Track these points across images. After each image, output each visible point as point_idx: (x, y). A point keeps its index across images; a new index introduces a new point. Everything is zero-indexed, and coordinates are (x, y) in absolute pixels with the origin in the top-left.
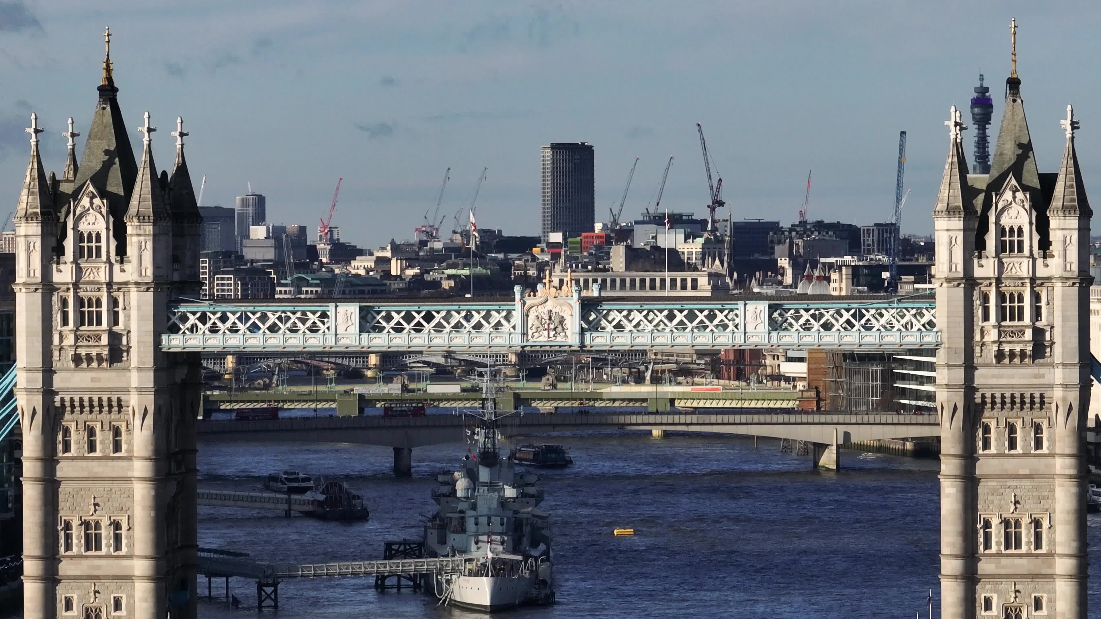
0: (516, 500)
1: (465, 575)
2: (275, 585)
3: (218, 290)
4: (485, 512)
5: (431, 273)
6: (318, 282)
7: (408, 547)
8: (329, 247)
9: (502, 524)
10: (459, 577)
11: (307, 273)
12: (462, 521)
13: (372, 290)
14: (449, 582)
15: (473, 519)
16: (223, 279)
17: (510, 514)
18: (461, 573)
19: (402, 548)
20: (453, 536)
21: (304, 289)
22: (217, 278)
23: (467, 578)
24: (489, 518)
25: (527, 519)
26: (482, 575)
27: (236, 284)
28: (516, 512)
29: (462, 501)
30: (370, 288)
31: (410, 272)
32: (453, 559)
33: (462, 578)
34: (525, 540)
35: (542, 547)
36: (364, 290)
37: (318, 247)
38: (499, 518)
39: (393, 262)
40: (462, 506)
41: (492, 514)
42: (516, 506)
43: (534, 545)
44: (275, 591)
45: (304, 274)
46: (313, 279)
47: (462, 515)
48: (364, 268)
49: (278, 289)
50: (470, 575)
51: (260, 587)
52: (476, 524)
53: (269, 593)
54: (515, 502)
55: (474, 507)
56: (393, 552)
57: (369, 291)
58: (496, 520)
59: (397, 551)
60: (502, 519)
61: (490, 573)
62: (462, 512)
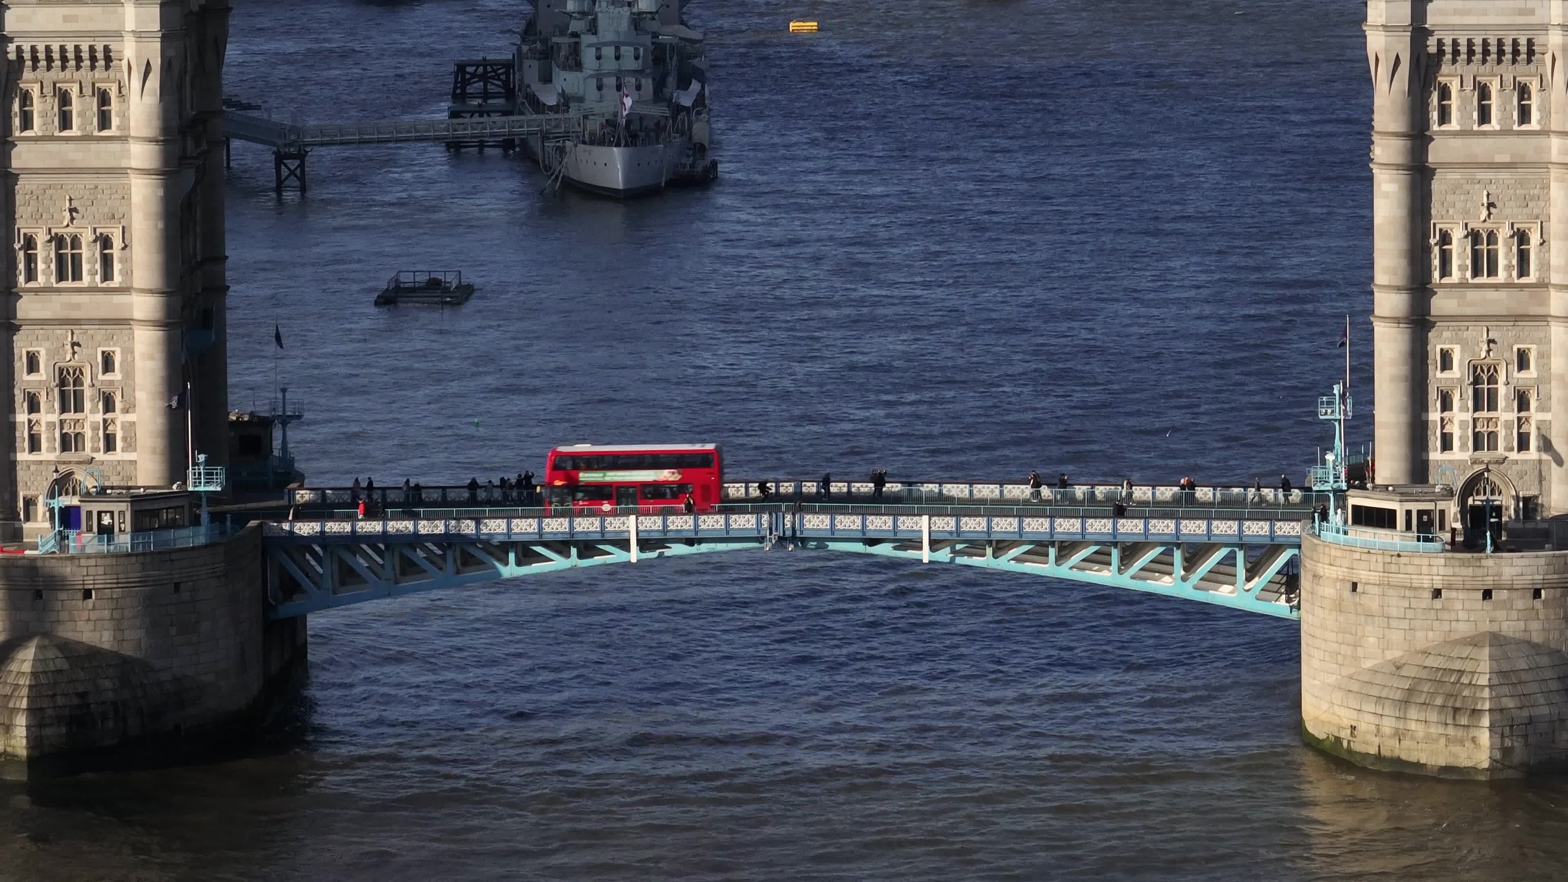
0: (656, 16)
1: (584, 142)
2: (301, 156)
4: (609, 36)
7: (489, 69)
9: (637, 58)
10: (576, 146)
12: (575, 50)
14: (561, 151)
15: (593, 50)
17: (647, 40)
18: (578, 137)
19: (481, 70)
20: (564, 74)
23: (587, 147)
24: (617, 49)
25: (672, 47)
26: (610, 144)
28: (655, 35)
29: (576, 19)
32: (566, 116)
33: (581, 146)
34: (671, 81)
35: (695, 86)
38: (632, 49)
40: (575, 26)
41: (622, 39)
42: (655, 26)
43: (683, 84)
44: (302, 166)
47: (576, 40)
50: (592, 143)
51: (279, 160)
52: (599, 58)
53: (292, 168)
54: (654, 19)
55: (593, 29)
56: (468, 76)
58: (627, 51)
59: (473, 75)
60: (636, 49)
61: (623, 142)
62: (575, 35)
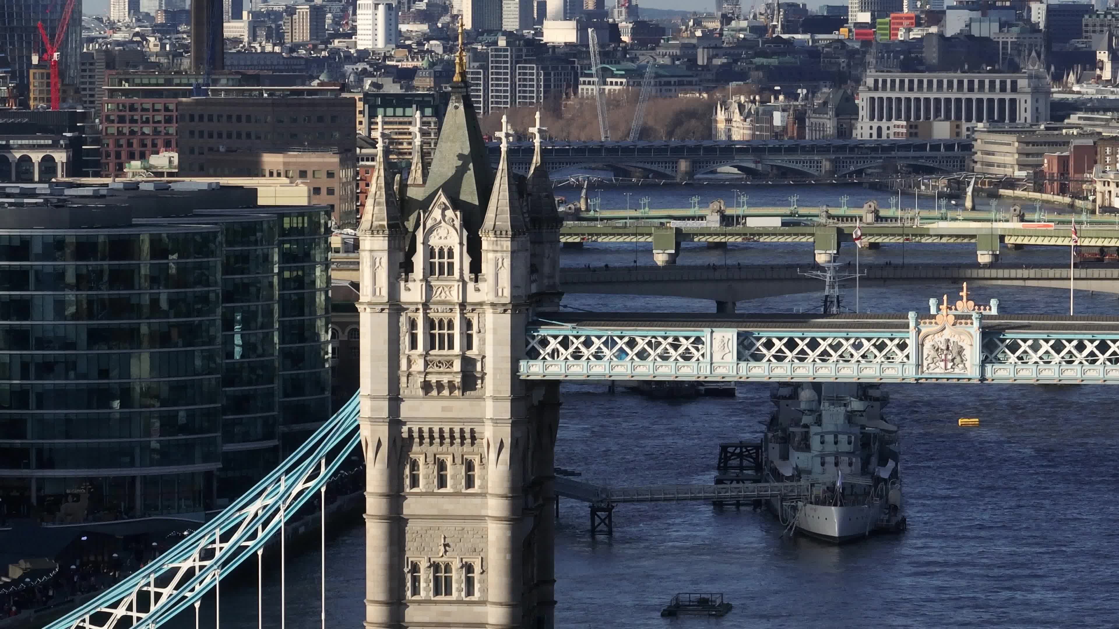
0: (864, 414)
1: (811, 503)
2: (609, 510)
3: (520, 80)
4: (831, 428)
5: (739, 63)
6: (623, 72)
7: (744, 450)
8: (631, 25)
9: (849, 443)
10: (805, 505)
11: (611, 63)
12: (806, 438)
13: (679, 81)
14: (795, 509)
15: (819, 437)
16: (525, 68)
17: (857, 430)
18: (807, 499)
19: (738, 451)
20: (797, 454)
21: (609, 80)
22: (519, 67)
23: (814, 506)
24: (836, 437)
25: (875, 436)
26: (830, 504)
27: (538, 74)
28: (863, 427)
29: (806, 415)
30: (676, 79)
31: (718, 62)
32: (799, 484)
33: (809, 506)
34: (874, 460)
35: (891, 464)
36: (670, 82)
37: (620, 25)
38: (846, 437)
39: (700, 51)
40: (806, 419)
41: (839, 430)
42: (863, 420)
43: (883, 462)
44: (609, 516)
45: (608, 64)
46: (617, 70)
47: (806, 430)
48: (669, 55)
49: (582, 79)
50: (817, 503)
51: (594, 511)
52: (822, 443)
53: (603, 517)
54: (862, 416)
55: (819, 422)
56: (729, 455)
57: (675, 82)
58: (843, 438)
59: (733, 454)
60: (849, 437)
61: (839, 503)
62: (806, 426)
